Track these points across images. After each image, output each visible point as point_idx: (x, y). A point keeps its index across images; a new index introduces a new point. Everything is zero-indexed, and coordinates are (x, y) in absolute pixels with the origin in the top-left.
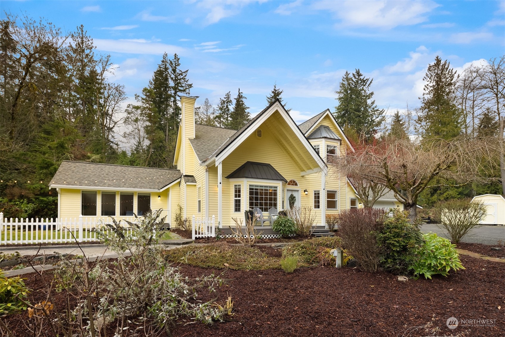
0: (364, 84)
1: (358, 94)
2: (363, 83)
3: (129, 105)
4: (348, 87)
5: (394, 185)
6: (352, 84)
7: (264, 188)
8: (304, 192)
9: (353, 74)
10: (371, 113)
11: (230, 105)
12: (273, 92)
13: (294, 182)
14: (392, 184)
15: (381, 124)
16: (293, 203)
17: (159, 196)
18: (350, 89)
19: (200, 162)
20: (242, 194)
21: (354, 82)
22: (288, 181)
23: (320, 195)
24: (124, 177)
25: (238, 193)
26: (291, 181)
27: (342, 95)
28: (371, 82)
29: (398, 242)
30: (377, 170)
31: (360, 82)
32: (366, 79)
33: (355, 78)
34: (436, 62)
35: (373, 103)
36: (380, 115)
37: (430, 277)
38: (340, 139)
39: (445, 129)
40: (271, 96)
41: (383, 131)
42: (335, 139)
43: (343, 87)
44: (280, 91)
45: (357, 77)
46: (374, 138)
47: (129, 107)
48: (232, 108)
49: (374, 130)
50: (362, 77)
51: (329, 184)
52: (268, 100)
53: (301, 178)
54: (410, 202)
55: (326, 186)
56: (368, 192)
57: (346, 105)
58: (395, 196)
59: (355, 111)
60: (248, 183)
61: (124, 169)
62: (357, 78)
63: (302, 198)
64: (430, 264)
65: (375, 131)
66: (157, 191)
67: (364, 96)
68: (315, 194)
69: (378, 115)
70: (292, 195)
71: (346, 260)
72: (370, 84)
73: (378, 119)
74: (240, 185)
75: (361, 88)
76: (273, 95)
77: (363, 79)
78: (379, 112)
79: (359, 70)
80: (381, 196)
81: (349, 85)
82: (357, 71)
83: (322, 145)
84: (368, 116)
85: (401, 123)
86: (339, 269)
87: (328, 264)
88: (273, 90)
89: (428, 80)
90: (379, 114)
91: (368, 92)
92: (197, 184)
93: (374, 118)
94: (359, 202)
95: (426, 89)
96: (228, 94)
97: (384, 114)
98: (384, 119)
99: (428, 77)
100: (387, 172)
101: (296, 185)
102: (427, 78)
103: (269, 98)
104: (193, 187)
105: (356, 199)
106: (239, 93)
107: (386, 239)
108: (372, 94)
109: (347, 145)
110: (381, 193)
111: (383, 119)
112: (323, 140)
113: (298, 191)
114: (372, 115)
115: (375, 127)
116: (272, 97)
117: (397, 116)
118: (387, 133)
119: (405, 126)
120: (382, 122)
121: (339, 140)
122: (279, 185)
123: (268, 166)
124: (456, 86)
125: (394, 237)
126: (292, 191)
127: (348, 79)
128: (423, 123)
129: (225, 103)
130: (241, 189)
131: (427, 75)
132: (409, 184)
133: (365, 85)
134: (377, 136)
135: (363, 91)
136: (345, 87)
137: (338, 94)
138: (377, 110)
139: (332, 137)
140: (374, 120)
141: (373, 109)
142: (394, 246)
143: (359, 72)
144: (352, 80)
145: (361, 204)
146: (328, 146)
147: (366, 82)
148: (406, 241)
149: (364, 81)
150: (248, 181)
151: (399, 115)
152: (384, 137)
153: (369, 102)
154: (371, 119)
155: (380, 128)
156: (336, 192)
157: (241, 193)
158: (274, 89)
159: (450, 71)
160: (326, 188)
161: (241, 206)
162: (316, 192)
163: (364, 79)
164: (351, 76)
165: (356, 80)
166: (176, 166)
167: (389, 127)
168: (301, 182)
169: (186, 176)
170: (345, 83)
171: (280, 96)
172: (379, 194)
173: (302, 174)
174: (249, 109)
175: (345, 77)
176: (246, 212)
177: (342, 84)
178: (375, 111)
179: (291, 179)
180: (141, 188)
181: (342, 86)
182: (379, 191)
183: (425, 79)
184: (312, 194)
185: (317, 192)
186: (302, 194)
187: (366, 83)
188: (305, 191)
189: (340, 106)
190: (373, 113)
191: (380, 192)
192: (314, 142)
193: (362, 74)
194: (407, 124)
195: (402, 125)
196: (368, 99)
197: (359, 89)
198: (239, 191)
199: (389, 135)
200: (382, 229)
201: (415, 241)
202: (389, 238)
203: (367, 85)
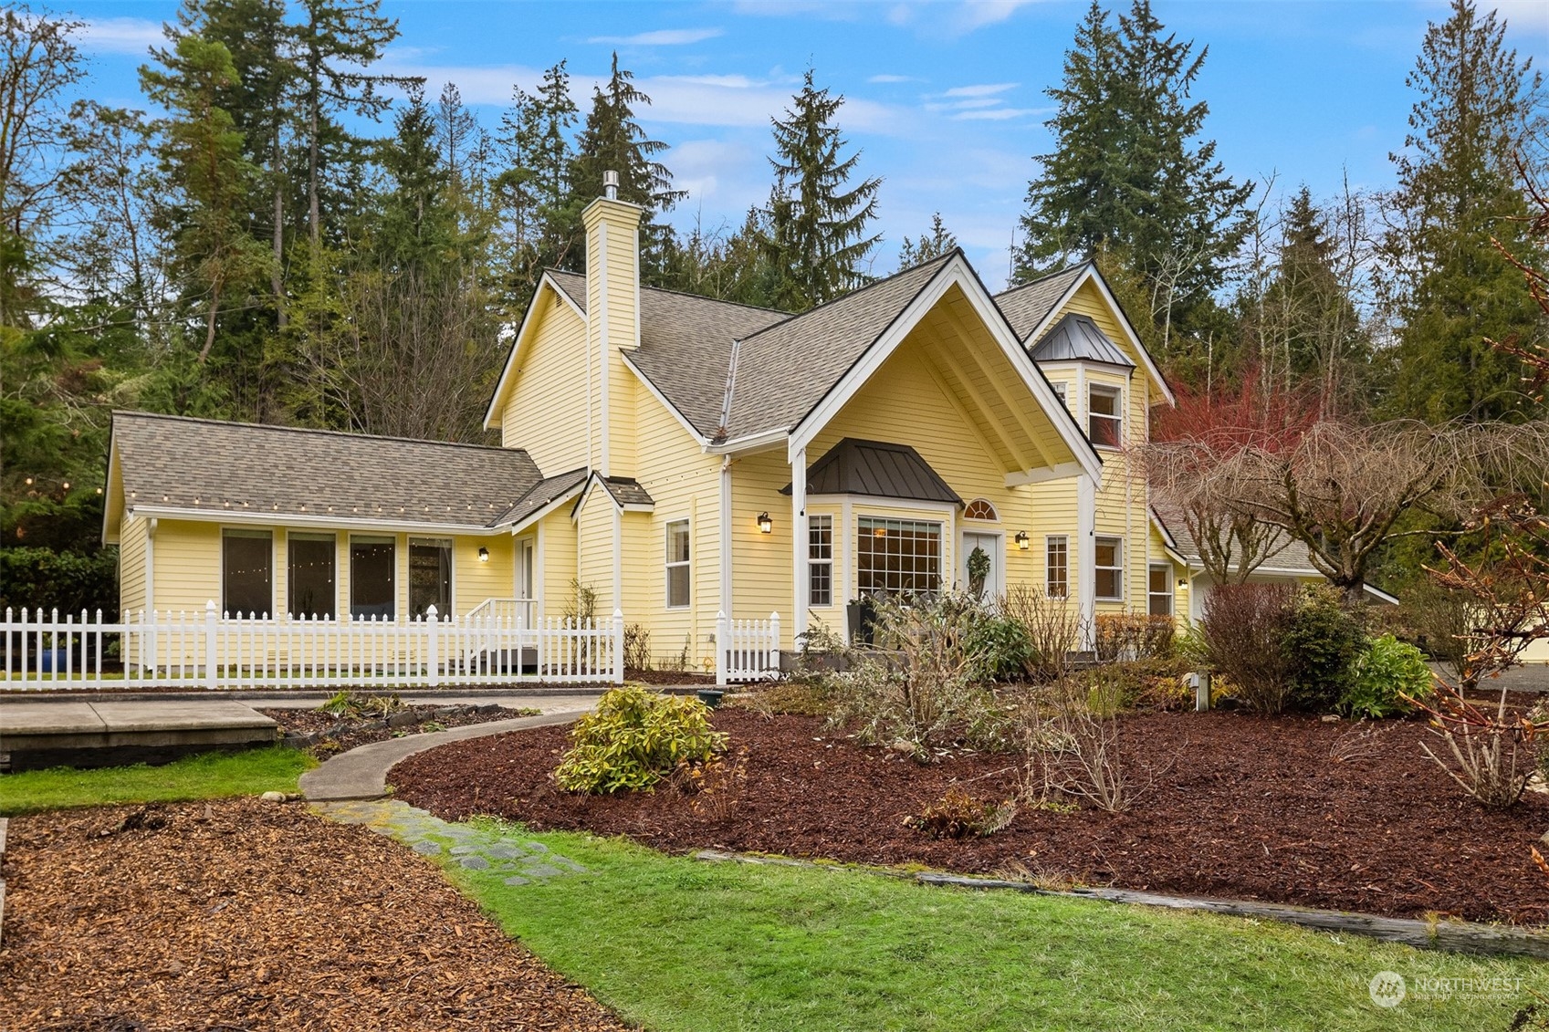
0: (1171, 65)
1: (1146, 105)
2: (1166, 63)
3: (82, 104)
4: (1100, 74)
5: (1307, 529)
6: (1119, 62)
7: (914, 529)
8: (1018, 541)
9: (1123, 21)
10: (1199, 196)
11: (566, 124)
12: (800, 103)
13: (985, 506)
14: (1302, 528)
15: (1240, 246)
16: (982, 577)
17: (483, 551)
18: (1109, 87)
19: (705, 441)
20: (834, 545)
21: (1128, 55)
22: (968, 503)
23: (1068, 552)
24: (350, 478)
25: (820, 541)
26: (975, 505)
27: (1072, 108)
28: (1199, 62)
29: (1322, 647)
30: (1268, 489)
31: (1150, 55)
32: (1179, 46)
33: (1132, 37)
34: (1454, 14)
35: (1207, 153)
36: (1237, 207)
37: (1380, 714)
38: (1132, 363)
39: (1485, 293)
40: (794, 120)
41: (1249, 275)
42: (1115, 364)
43: (1081, 70)
44: (831, 97)
45: (1139, 33)
46: (1211, 302)
47: (79, 114)
48: (573, 137)
49: (1208, 271)
50: (1160, 37)
51: (1108, 516)
52: (780, 133)
53: (1007, 492)
54: (1348, 573)
55: (1097, 521)
56: (1228, 544)
57: (1094, 156)
58: (1312, 559)
59: (1130, 182)
60: (856, 510)
61: (335, 447)
62: (1138, 39)
63: (1009, 560)
64: (1380, 689)
65: (1216, 276)
66: (480, 530)
67: (1169, 118)
68: (1052, 548)
69: (1226, 205)
70: (977, 551)
71: (1215, 698)
72: (1194, 69)
73: (1227, 224)
74: (829, 518)
75: (1157, 82)
76: (799, 112)
77: (1165, 47)
78: (1232, 192)
79: (1146, 3)
80: (1265, 557)
81: (1107, 66)
82: (1138, 8)
83: (1076, 384)
84: (1185, 208)
85: (1319, 240)
86: (1203, 712)
87: (1178, 707)
88: (801, 95)
89: (1423, 86)
90: (1232, 203)
91: (1186, 105)
92: (656, 510)
93: (1212, 217)
94: (1178, 579)
95: (1420, 121)
96: (556, 70)
97: (1250, 204)
98: (1254, 228)
99: (1426, 73)
100: (1293, 496)
101: (991, 516)
102: (1420, 76)
103: (784, 129)
104: (643, 520)
105: (1166, 567)
106: (617, 75)
107: (1299, 641)
108: (1201, 110)
109: (1150, 381)
110: (1267, 549)
111: (1248, 226)
112: (1079, 366)
113: (996, 537)
114: (1201, 203)
115: (1214, 260)
116: (798, 124)
117: (1303, 213)
118: (1264, 287)
119: (1337, 255)
120: (1245, 239)
121: (1128, 366)
122: (944, 515)
123: (907, 452)
124: (1530, 119)
125: (1315, 636)
126: (978, 536)
127: (1098, 38)
128: (1409, 262)
129: (545, 114)
130: (832, 530)
131: (1421, 65)
132: (1345, 528)
133: (1171, 72)
134: (1223, 296)
135: (1164, 97)
136: (1086, 72)
137: (1059, 102)
138: (1225, 185)
139: (1108, 359)
140: (1211, 224)
141: (1208, 176)
142: (1318, 655)
143: (1147, 10)
144: (1119, 47)
145: (1184, 586)
146: (1093, 387)
147: (1175, 57)
148: (1338, 646)
149: (1170, 53)
150: (854, 505)
151: (1311, 207)
152: (1252, 300)
153: (1190, 146)
154: (1200, 219)
155: (1234, 262)
156: (1117, 540)
157: (832, 545)
158: (806, 90)
159: (1506, 60)
160: (1097, 528)
161: (834, 585)
162: (1053, 543)
163: (1171, 46)
164: (1111, 24)
165: (1133, 47)
166: (497, 434)
167: (1273, 259)
168: (1006, 506)
169: (612, 480)
170: (1086, 54)
171: (831, 122)
172: (1260, 551)
173: (1011, 479)
174: (665, 152)
175: (1086, 27)
176: (852, 607)
177: (1078, 58)
178: (1213, 190)
179: (974, 498)
180: (428, 520)
181: (1072, 66)
182: (1259, 540)
183: (1413, 81)
184: (1041, 548)
185: (1057, 543)
186: (1009, 547)
187: (1178, 64)
188: (1018, 538)
189: (1064, 154)
190: (1207, 194)
191: (1263, 543)
192: (1054, 372)
193: (1160, 23)
194: (1344, 248)
195: (1322, 249)
196: (1189, 131)
197: (1149, 84)
198: (827, 537)
199: (1273, 294)
200: (1294, 622)
201: (1352, 644)
202: (1306, 640)
203: (1183, 70)
